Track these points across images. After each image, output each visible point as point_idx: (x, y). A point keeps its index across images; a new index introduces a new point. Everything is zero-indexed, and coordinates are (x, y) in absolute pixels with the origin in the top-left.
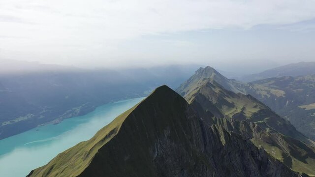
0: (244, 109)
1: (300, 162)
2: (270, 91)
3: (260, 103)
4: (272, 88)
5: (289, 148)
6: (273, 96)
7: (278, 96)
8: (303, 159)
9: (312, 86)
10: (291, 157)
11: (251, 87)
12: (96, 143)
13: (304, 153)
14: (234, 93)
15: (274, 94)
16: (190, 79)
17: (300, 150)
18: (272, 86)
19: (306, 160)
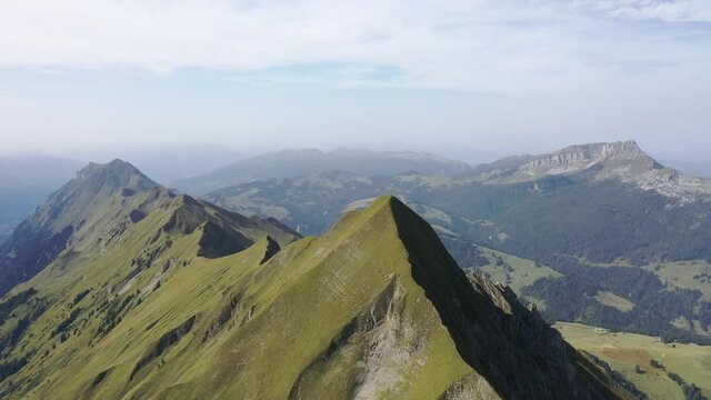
2: (258, 208)
4: (261, 203)
9: (325, 195)
12: (296, 370)
14: (244, 218)
16: (63, 194)
18: (257, 199)
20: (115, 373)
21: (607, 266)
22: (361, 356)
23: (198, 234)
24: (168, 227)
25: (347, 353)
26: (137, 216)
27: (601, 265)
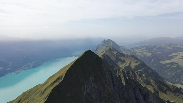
0: (130, 63)
1: (163, 94)
2: (143, 53)
3: (139, 60)
4: (144, 51)
5: (158, 86)
6: (145, 56)
7: (148, 56)
8: (165, 92)
9: (166, 51)
10: (159, 91)
11: (133, 51)
13: (165, 89)
15: (145, 55)
16: (98, 46)
17: (163, 87)
19: (166, 92)
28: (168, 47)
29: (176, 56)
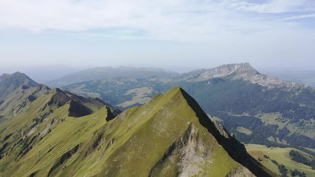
2: (86, 94)
14: (85, 98)
18: (85, 90)
20: (39, 174)
21: (240, 116)
22: (178, 160)
23: (67, 106)
24: (50, 103)
25: (172, 159)
26: (32, 98)
27: (238, 115)
28: (118, 82)
29: (134, 94)
